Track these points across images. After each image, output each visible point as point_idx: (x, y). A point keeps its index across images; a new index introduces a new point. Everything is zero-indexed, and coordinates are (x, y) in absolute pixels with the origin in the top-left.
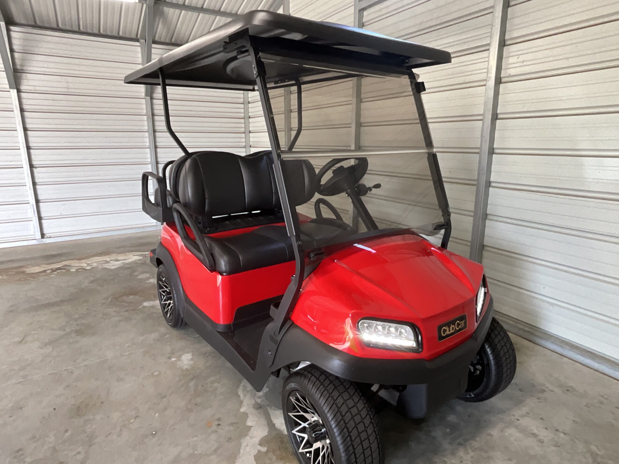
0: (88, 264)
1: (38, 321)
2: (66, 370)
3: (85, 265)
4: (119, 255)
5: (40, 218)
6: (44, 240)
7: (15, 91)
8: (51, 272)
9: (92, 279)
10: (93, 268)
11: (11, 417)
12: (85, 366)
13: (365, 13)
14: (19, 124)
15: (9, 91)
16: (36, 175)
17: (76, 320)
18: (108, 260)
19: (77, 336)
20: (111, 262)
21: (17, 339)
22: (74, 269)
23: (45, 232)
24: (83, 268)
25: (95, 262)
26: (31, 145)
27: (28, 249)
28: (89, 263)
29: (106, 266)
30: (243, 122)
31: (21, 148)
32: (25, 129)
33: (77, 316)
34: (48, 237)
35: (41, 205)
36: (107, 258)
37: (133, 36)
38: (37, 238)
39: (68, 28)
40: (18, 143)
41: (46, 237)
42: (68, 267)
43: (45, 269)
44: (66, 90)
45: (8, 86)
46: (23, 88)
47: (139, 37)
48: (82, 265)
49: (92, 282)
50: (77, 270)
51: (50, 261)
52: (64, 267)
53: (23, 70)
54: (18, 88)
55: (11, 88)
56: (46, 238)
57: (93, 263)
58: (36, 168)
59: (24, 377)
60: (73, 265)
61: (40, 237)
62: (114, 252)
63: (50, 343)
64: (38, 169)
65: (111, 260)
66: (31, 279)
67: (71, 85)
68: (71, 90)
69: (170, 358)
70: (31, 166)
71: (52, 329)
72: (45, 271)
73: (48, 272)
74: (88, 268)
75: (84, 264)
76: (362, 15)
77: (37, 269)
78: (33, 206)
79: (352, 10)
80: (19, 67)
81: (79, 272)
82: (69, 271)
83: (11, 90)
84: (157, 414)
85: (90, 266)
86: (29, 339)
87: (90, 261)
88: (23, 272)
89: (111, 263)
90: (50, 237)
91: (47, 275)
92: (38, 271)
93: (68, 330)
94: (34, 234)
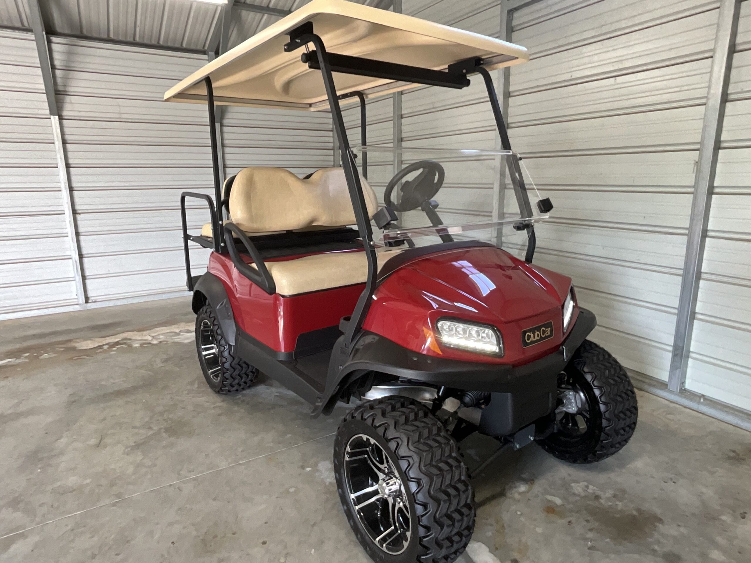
0: (153, 337)
1: (112, 416)
2: (170, 485)
3: (150, 338)
4: (189, 324)
5: (84, 278)
6: (89, 305)
7: (57, 117)
8: (108, 348)
9: (165, 357)
10: (161, 342)
11: (117, 555)
12: (194, 479)
13: (516, 15)
14: (61, 158)
15: (50, 118)
16: (79, 223)
17: (161, 414)
18: (177, 331)
19: (170, 436)
20: (182, 333)
21: (93, 441)
22: (137, 344)
23: (90, 294)
24: (149, 342)
25: (162, 334)
26: (74, 185)
27: (71, 317)
28: (153, 335)
29: (177, 339)
30: (332, 154)
31: (63, 189)
32: (68, 166)
33: (160, 409)
34: (94, 301)
35: (85, 260)
36: (175, 329)
37: (200, 47)
38: (81, 302)
39: (121, 38)
40: (60, 182)
41: (90, 301)
42: (128, 342)
43: (100, 344)
44: (117, 116)
45: (48, 112)
46: (65, 113)
47: (206, 48)
48: (145, 338)
49: (166, 361)
50: (142, 345)
51: (104, 333)
52: (124, 341)
53: (65, 91)
54: (60, 114)
55: (51, 114)
56: (91, 303)
57: (158, 335)
58: (80, 214)
59: (119, 495)
60: (134, 338)
61: (84, 301)
62: (181, 321)
63: (137, 446)
64: (82, 215)
65: (180, 332)
66: (85, 357)
67: (123, 110)
68: (123, 116)
69: (303, 467)
70: (75, 212)
71: (134, 427)
72: (100, 347)
73: (106, 347)
74: (155, 342)
75: (147, 336)
76: (511, 17)
77: (89, 345)
78: (76, 262)
79: (497, 10)
80: (60, 88)
81: (145, 347)
82: (130, 346)
83: (52, 117)
84: (313, 550)
85: (157, 339)
86: (107, 440)
87: (155, 333)
88: (74, 349)
89: (183, 335)
90: (95, 302)
91: (105, 351)
92: (92, 346)
93: (156, 428)
94: (76, 297)
